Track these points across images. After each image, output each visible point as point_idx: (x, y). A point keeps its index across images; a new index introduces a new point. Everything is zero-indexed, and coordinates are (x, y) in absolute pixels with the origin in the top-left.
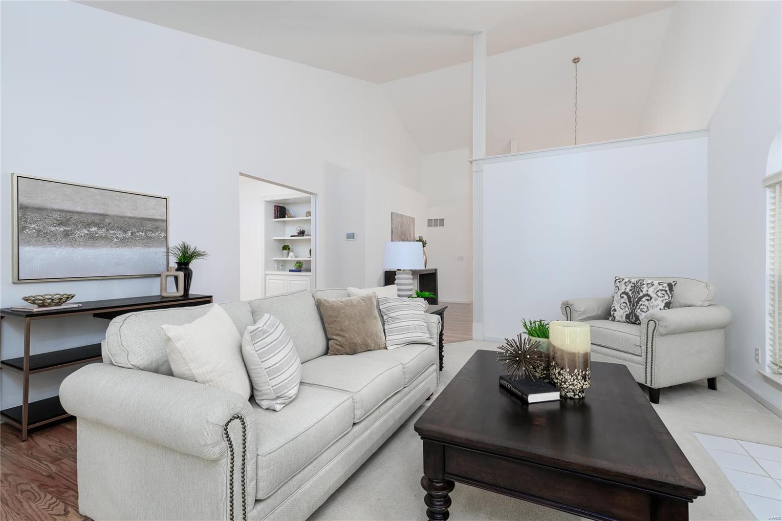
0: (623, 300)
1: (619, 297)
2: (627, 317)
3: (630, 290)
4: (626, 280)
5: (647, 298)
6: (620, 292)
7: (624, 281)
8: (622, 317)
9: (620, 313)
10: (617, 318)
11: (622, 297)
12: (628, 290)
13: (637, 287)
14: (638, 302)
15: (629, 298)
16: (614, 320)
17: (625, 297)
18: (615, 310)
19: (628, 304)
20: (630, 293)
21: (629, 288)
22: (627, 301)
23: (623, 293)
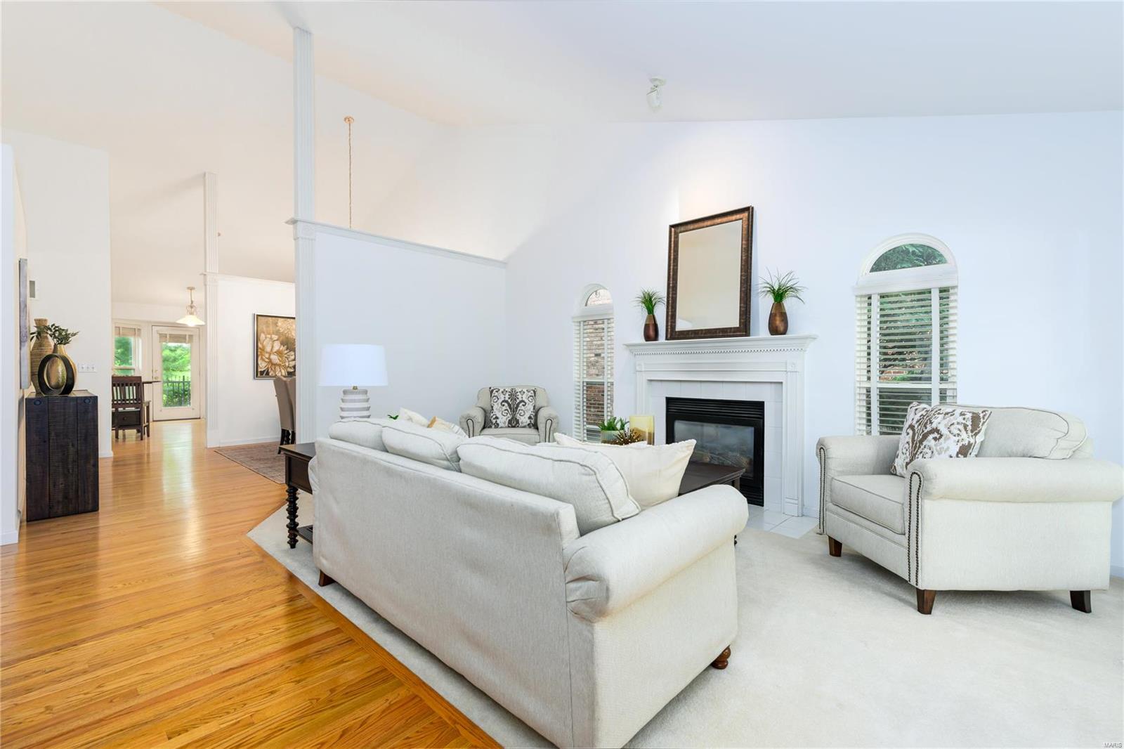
0: (504, 408)
1: (500, 405)
2: (510, 422)
3: (509, 398)
4: (502, 390)
5: (523, 403)
6: (500, 401)
7: (500, 391)
8: (505, 423)
9: (503, 420)
10: (501, 425)
11: (504, 405)
12: (507, 399)
13: (513, 395)
14: (517, 408)
15: (509, 405)
16: (497, 426)
17: (506, 404)
18: (497, 418)
19: (509, 410)
20: (509, 401)
21: (507, 396)
22: (508, 408)
23: (503, 401)
